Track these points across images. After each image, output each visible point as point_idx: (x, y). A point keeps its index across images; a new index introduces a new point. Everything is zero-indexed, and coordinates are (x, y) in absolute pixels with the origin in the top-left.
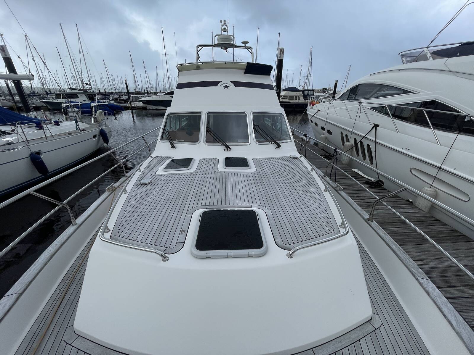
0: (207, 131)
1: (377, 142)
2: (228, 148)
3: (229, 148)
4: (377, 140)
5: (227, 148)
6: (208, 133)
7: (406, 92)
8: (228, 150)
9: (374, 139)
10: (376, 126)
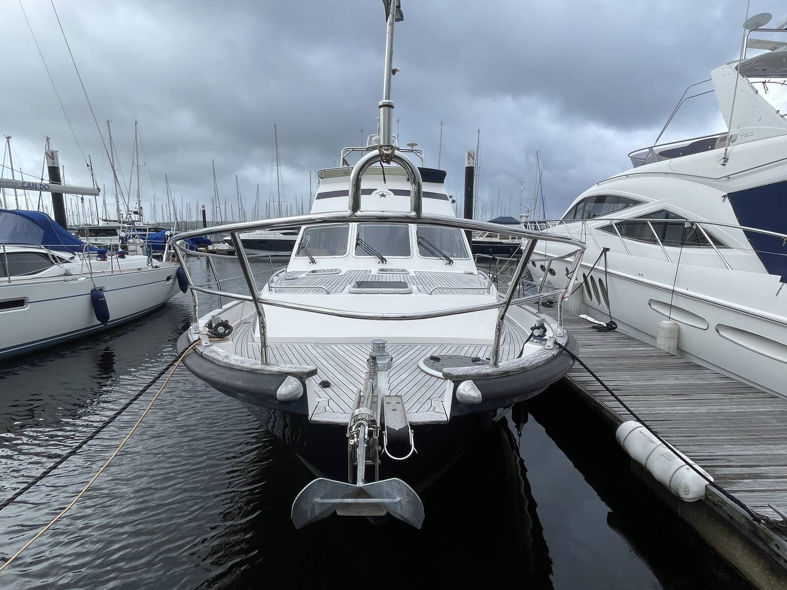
0: (357, 244)
1: (608, 272)
2: (383, 260)
3: (385, 260)
4: (608, 270)
5: (381, 260)
6: (358, 246)
7: (636, 202)
8: (383, 262)
9: (604, 269)
10: (606, 250)
